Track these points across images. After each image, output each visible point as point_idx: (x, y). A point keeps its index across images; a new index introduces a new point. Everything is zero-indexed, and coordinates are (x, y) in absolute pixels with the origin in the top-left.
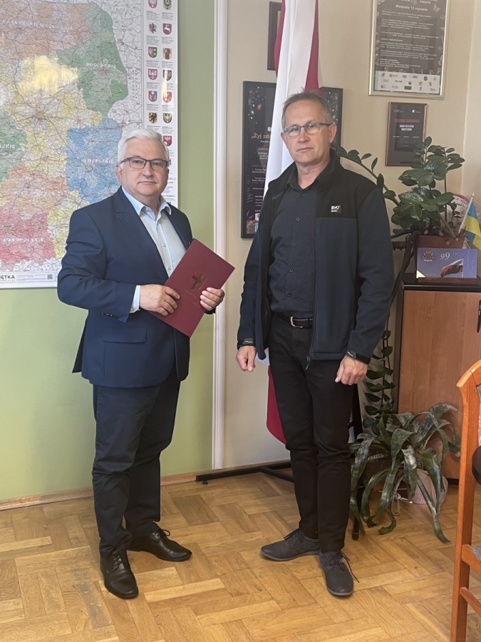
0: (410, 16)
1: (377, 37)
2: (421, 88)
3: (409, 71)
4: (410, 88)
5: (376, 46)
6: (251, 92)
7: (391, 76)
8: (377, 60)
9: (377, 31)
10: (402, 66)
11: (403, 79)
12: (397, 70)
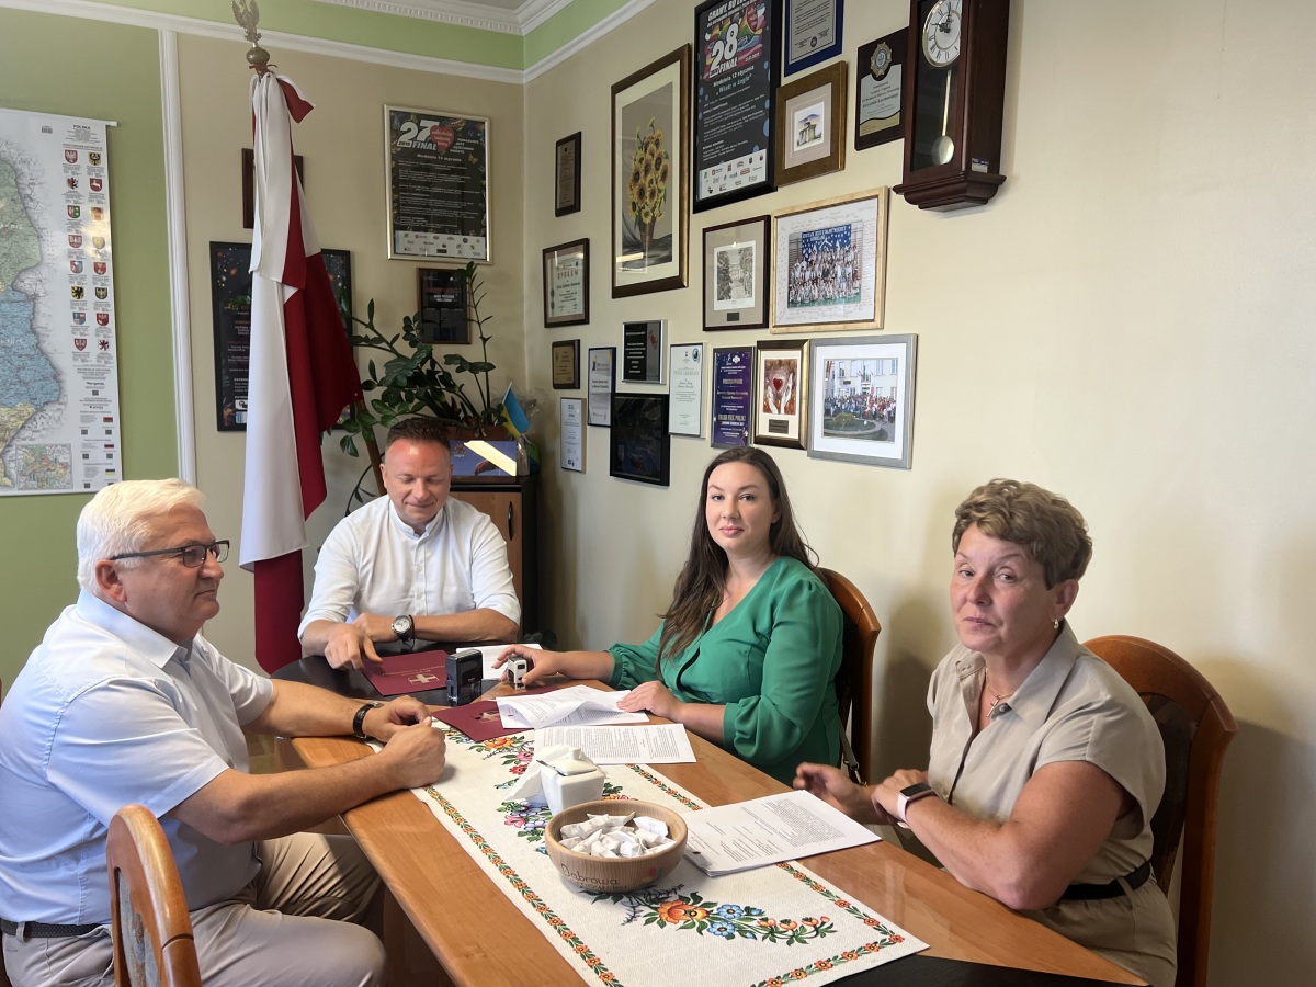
0: (438, 167)
1: (394, 191)
2: (460, 252)
3: (442, 231)
4: (445, 252)
5: (394, 201)
6: (220, 254)
7: (417, 237)
8: (395, 218)
9: (393, 184)
10: (432, 225)
11: (434, 241)
12: (426, 230)
